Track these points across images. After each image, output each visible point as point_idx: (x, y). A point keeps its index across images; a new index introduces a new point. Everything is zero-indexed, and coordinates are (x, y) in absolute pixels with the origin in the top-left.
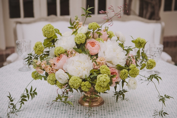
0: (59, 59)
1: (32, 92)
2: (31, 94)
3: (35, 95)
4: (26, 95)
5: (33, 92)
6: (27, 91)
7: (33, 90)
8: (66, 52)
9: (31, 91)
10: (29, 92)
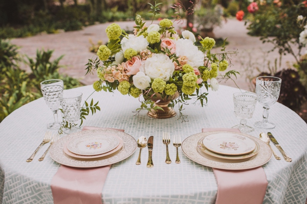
0: (131, 63)
1: (93, 106)
2: (91, 108)
3: (97, 110)
4: (85, 108)
5: (95, 106)
6: (87, 105)
7: (94, 104)
8: (139, 54)
9: (92, 104)
10: (89, 105)
